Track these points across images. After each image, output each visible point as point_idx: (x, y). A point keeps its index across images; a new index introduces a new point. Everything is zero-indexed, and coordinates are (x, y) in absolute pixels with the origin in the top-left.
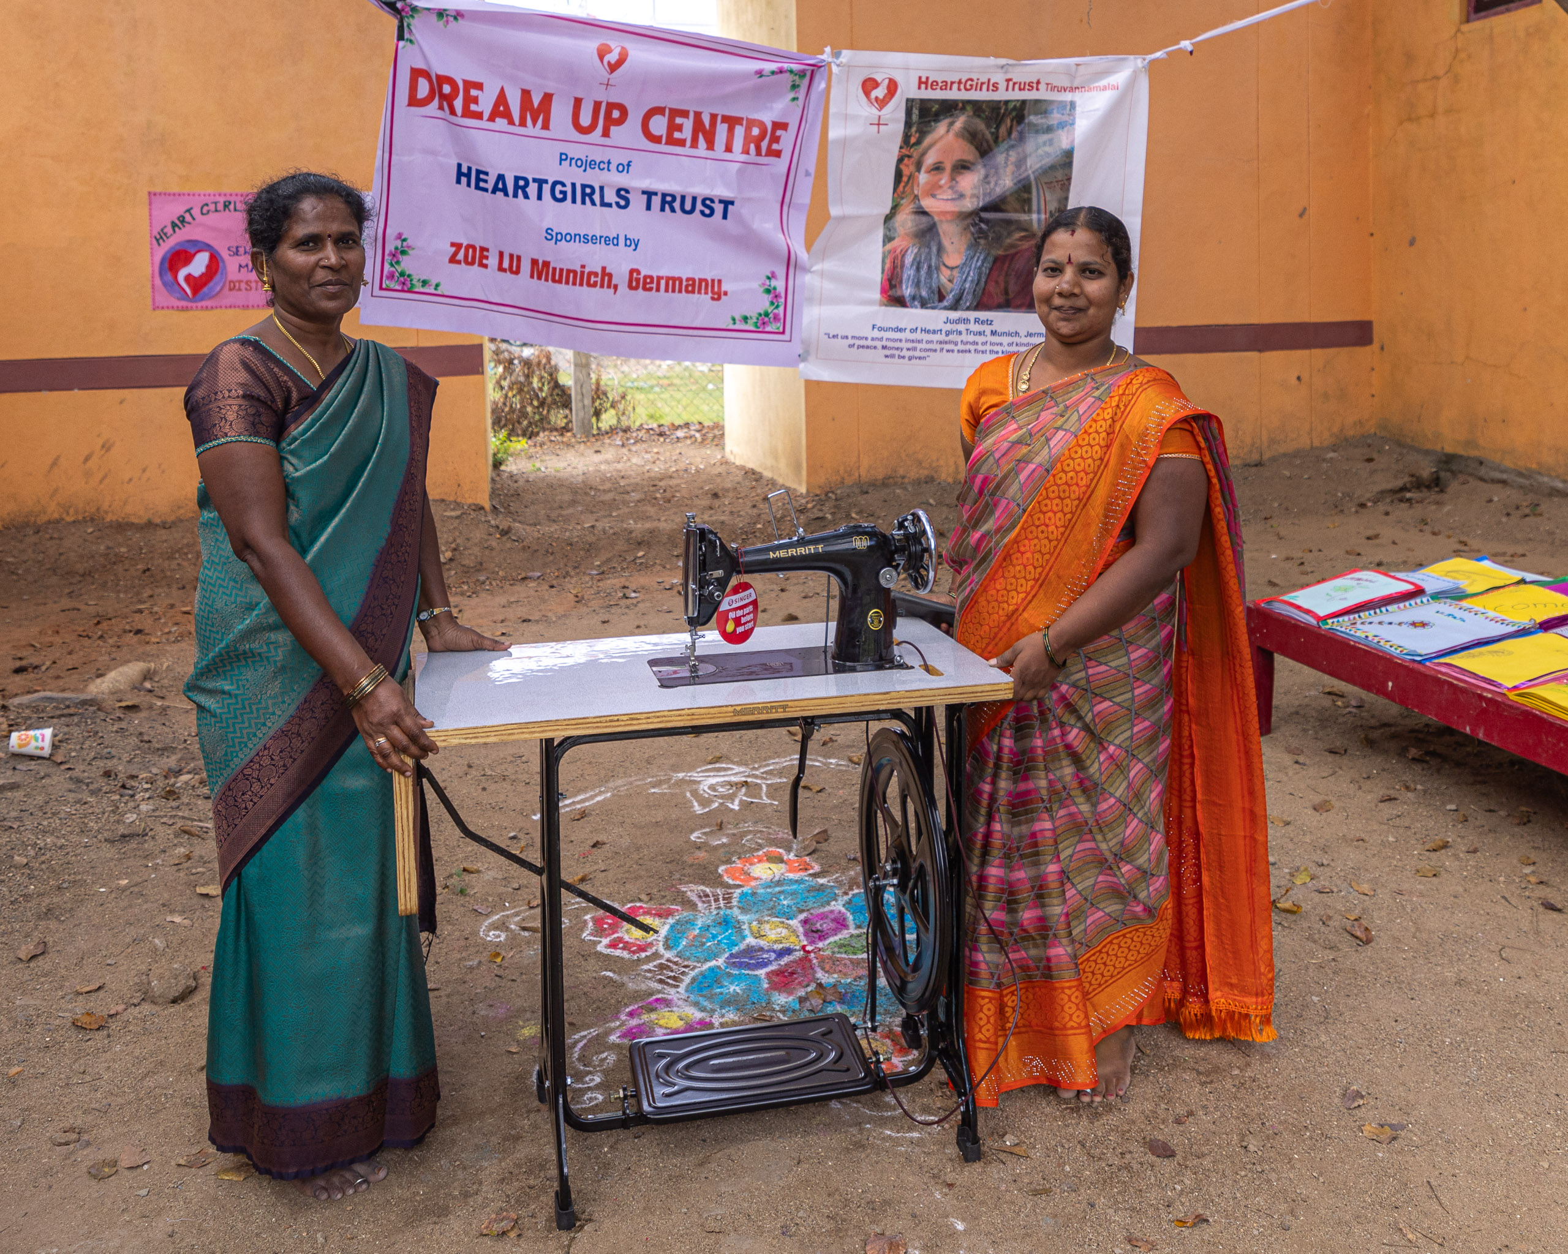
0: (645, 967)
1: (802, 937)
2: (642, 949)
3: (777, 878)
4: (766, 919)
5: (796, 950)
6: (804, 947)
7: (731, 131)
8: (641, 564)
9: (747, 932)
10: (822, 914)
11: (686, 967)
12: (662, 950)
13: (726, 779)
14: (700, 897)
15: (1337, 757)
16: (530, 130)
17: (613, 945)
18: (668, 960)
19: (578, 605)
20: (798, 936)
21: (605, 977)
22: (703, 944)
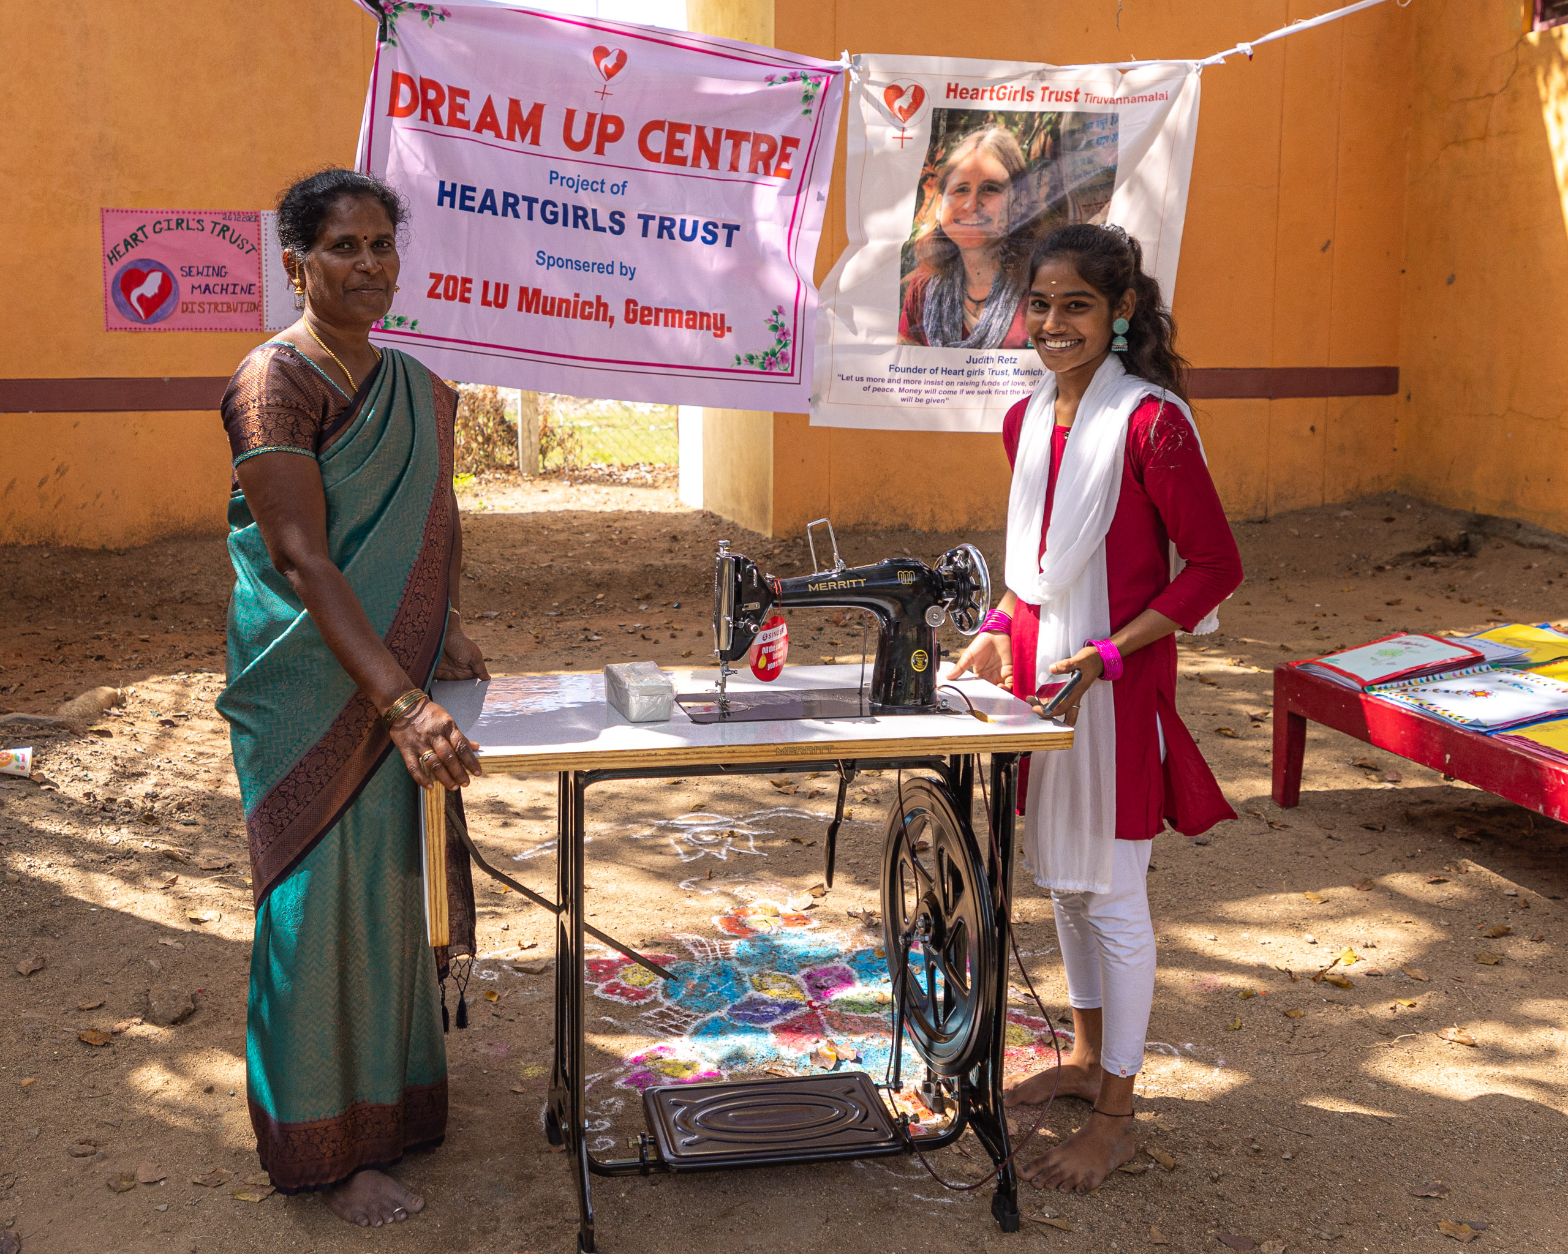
0: (645, 1014)
1: (807, 993)
2: (640, 995)
3: (774, 932)
4: (768, 972)
5: (801, 1005)
6: (809, 1003)
7: (736, 146)
8: (601, 606)
9: (748, 984)
10: (827, 969)
11: (688, 1016)
12: (661, 999)
13: (711, 828)
14: (696, 946)
15: (1375, 834)
16: (517, 144)
17: (610, 990)
18: (669, 1009)
19: (539, 646)
20: (802, 992)
21: (605, 1023)
22: (704, 994)
